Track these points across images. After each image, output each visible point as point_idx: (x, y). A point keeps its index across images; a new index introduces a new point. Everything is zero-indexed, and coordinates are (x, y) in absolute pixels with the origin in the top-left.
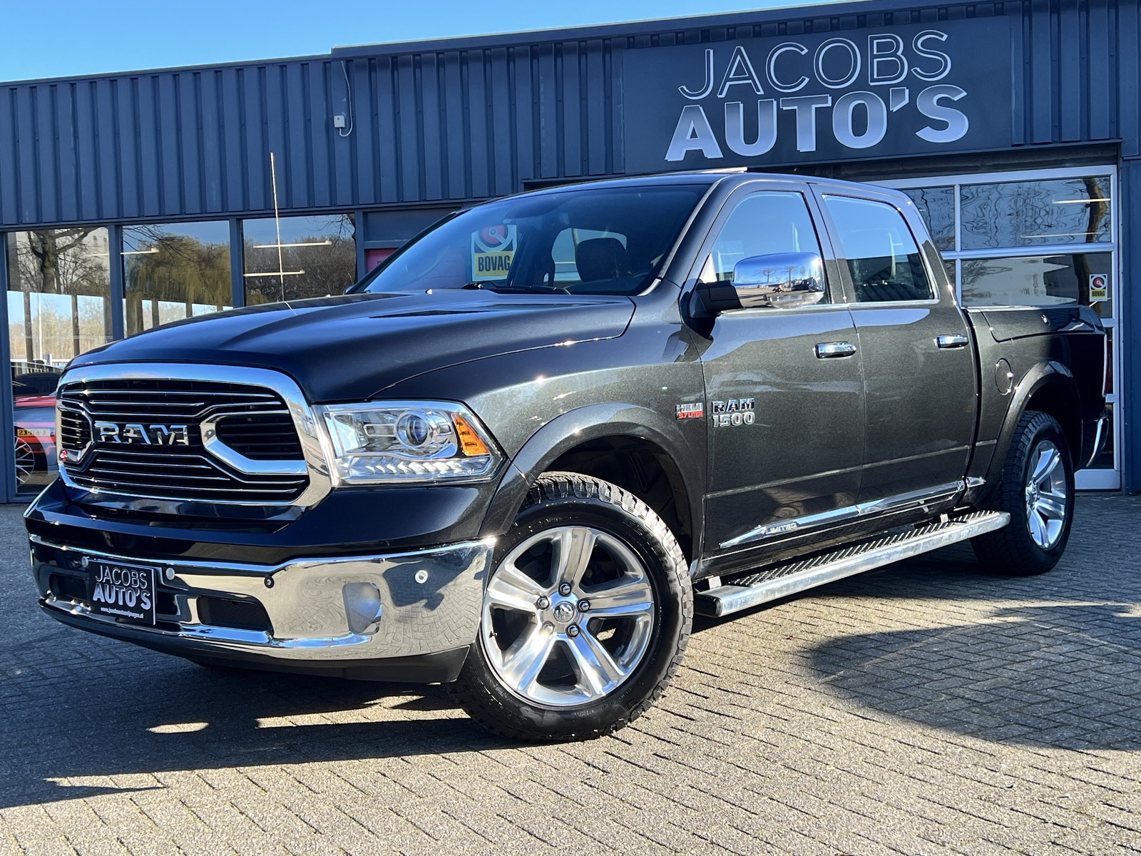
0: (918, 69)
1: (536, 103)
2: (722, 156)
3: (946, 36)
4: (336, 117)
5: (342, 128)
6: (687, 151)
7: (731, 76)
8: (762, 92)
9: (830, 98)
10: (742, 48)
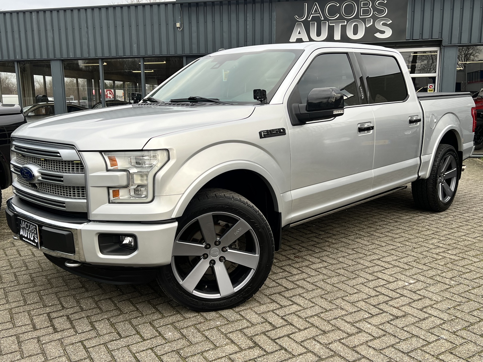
0: (376, 12)
1: (246, 20)
2: (309, 41)
3: (386, 1)
4: (177, 23)
5: (179, 27)
6: (297, 39)
7: (313, 13)
8: (323, 19)
9: (346, 22)
10: (317, 3)
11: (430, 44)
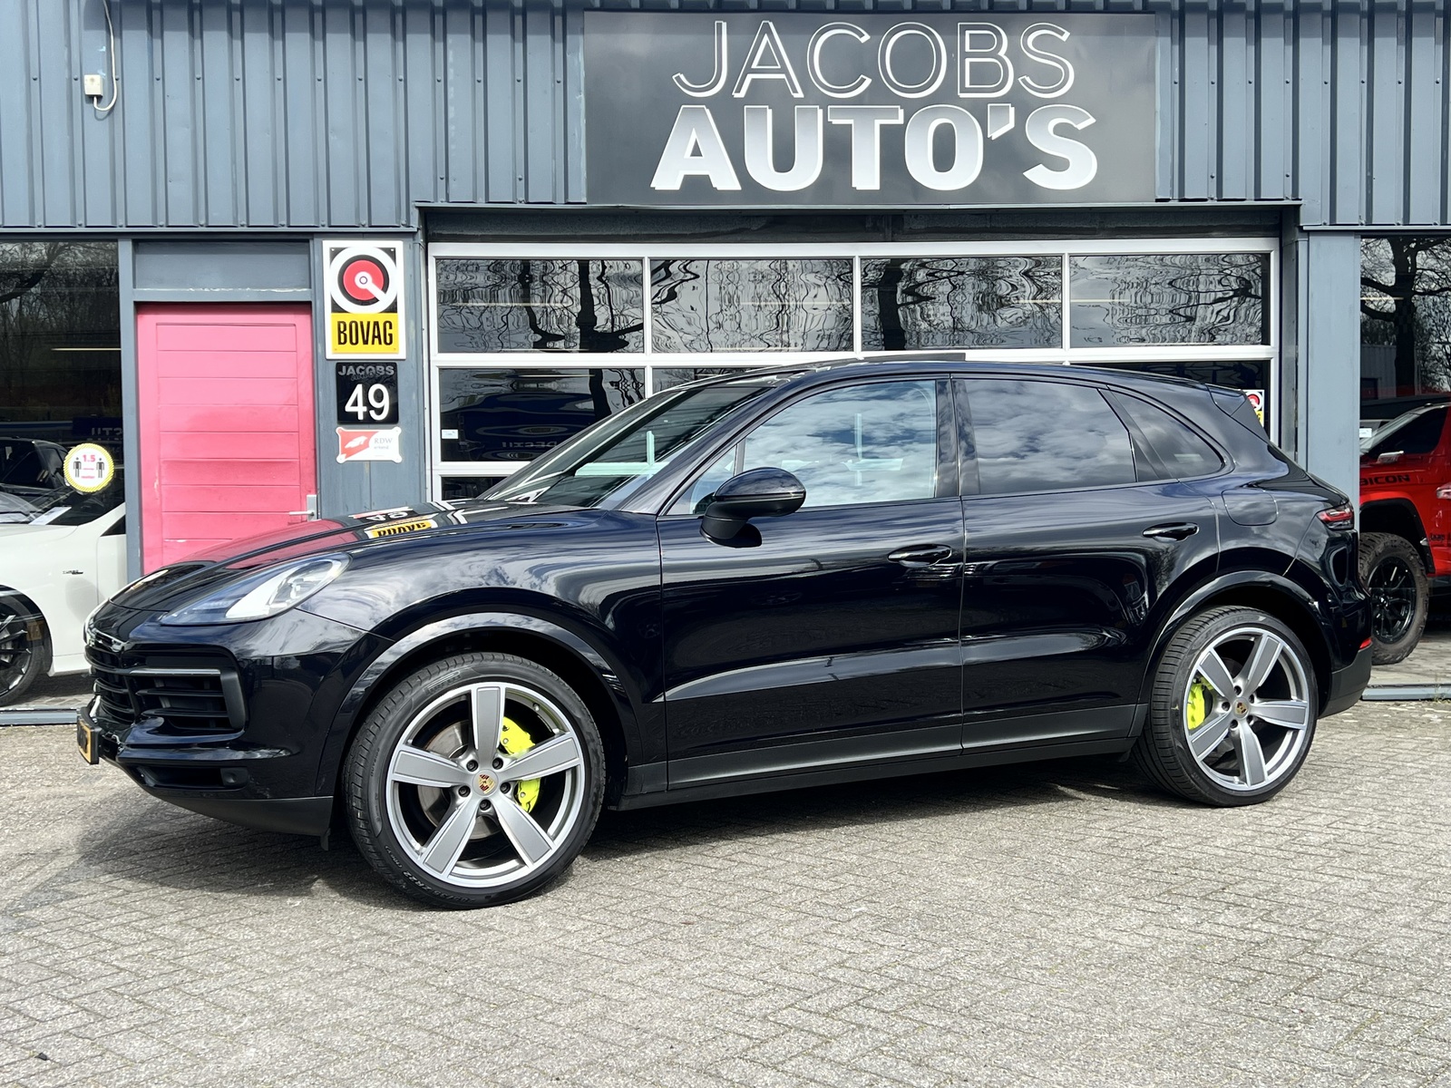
0: (1028, 79)
1: (440, 82)
2: (740, 188)
3: (1067, 34)
4: (87, 78)
5: (99, 98)
6: (686, 178)
7: (754, 66)
8: (800, 95)
9: (901, 112)
10: (771, 24)
11: (1238, 222)
